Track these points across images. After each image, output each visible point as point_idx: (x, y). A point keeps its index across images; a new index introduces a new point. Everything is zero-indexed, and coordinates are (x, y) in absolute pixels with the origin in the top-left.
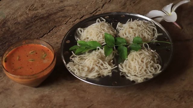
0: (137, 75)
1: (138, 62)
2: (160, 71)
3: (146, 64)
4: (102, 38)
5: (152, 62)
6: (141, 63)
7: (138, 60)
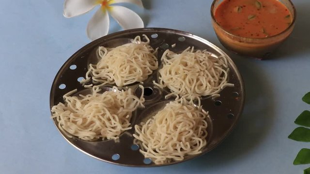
0: (157, 150)
1: (168, 127)
2: (199, 151)
3: (179, 133)
4: (128, 72)
5: (192, 132)
6: (171, 131)
7: (169, 124)
